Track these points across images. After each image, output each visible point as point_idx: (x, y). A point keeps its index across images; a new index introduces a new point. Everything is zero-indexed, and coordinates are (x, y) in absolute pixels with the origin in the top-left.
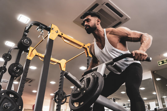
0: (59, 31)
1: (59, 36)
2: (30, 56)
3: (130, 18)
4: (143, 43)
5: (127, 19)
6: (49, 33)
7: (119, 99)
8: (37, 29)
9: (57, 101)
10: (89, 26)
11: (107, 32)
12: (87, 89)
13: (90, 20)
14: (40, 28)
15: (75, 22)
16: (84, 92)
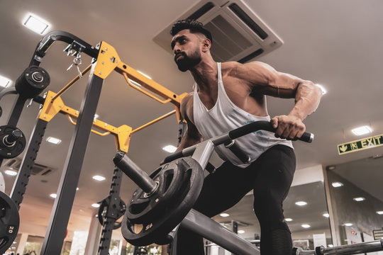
0: (118, 59)
1: (117, 69)
2: (47, 112)
3: (282, 42)
4: (299, 102)
5: (275, 44)
6: (93, 61)
7: (248, 224)
8: (67, 50)
9: (105, 220)
10: (184, 54)
11: (224, 71)
12: (164, 195)
13: (188, 40)
14: (73, 48)
15: (157, 40)
16: (157, 200)
